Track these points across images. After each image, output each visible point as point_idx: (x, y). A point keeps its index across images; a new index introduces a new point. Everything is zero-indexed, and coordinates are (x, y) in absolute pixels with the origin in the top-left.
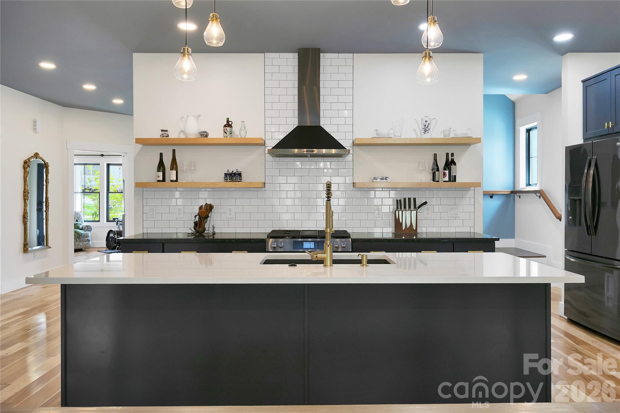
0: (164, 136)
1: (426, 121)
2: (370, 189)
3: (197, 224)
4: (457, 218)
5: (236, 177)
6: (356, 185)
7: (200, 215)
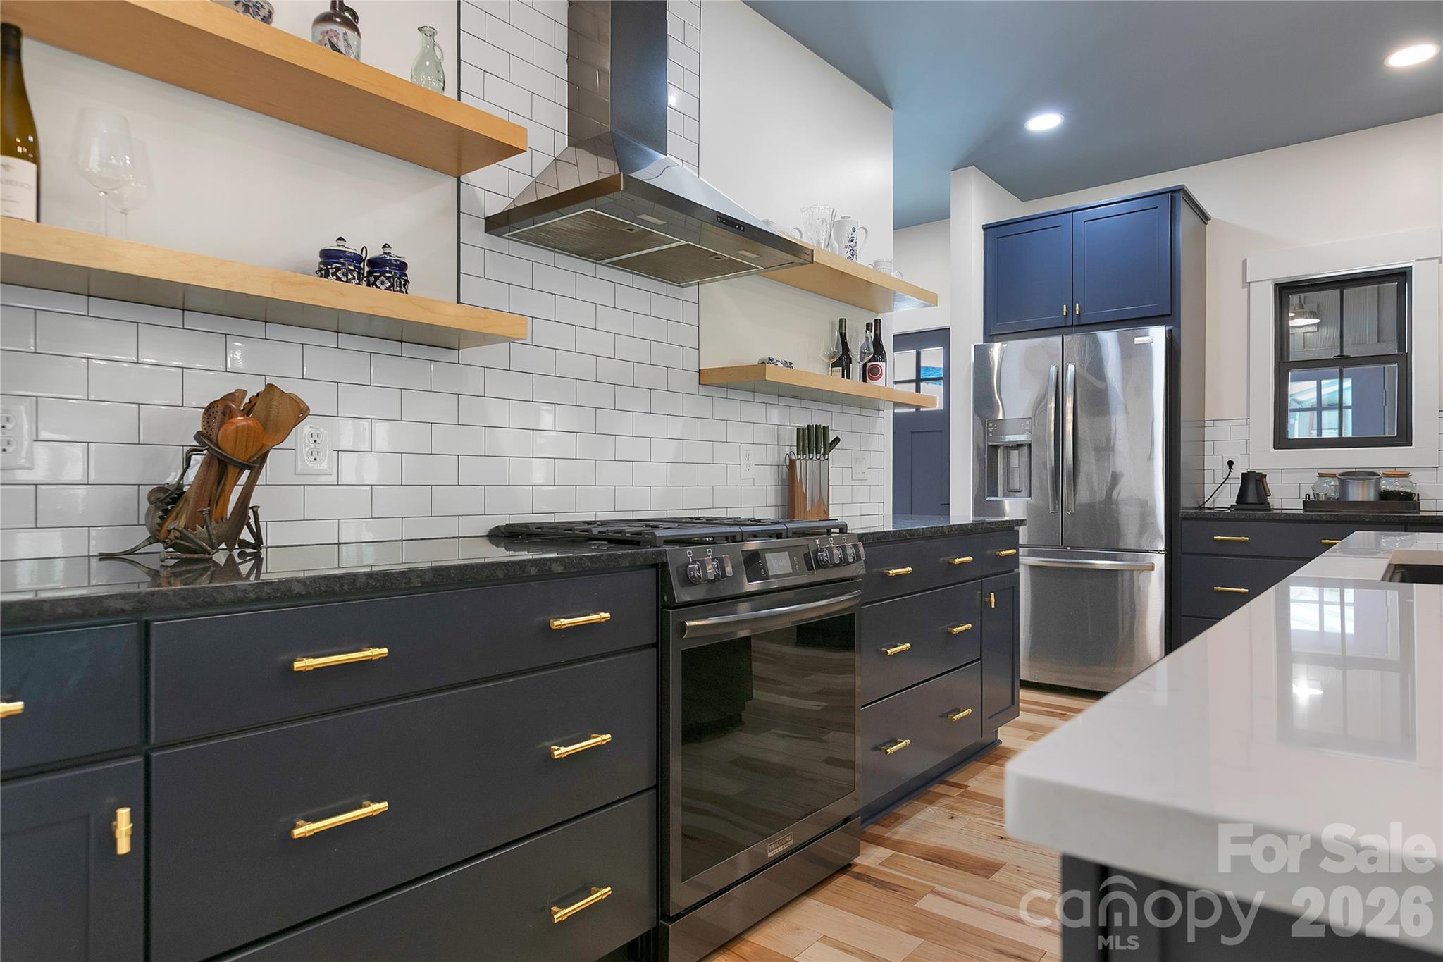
1: (854, 230)
2: (732, 394)
3: (175, 500)
4: (862, 483)
5: (383, 274)
6: (706, 378)
7: (228, 449)
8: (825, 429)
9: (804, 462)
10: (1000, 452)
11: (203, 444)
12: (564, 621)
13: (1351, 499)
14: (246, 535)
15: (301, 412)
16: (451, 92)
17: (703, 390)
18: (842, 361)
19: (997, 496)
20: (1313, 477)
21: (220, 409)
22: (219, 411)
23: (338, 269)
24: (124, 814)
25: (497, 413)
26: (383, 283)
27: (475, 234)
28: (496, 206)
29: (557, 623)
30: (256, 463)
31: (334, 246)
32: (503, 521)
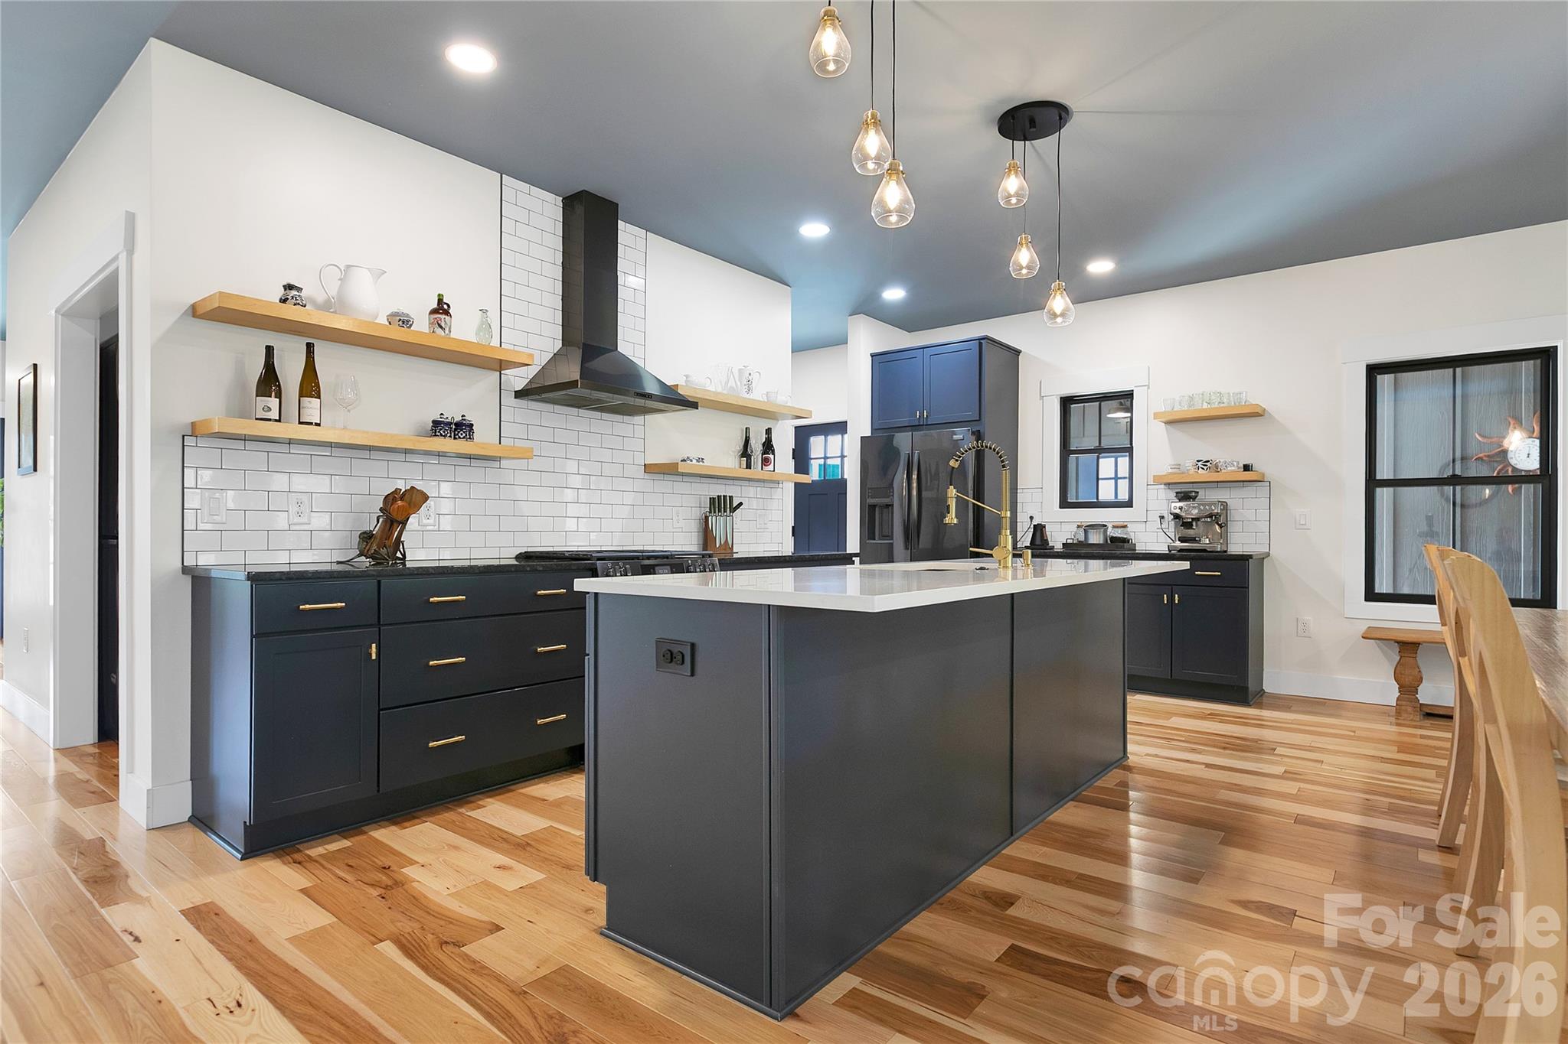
0: (299, 304)
1: (750, 374)
2: (667, 477)
3: (370, 538)
4: (766, 530)
5: (462, 430)
6: (648, 469)
7: (394, 515)
8: (731, 498)
9: (714, 518)
10: (877, 509)
11: (384, 513)
12: (542, 592)
13: (1090, 542)
14: (399, 555)
15: (426, 498)
16: (495, 342)
17: (647, 476)
18: (746, 453)
19: (874, 539)
20: (1074, 528)
21: (391, 498)
22: (391, 499)
23: (441, 429)
24: (374, 645)
25: (520, 493)
26: (462, 434)
27: (509, 400)
28: (520, 385)
29: (539, 592)
30: (404, 523)
31: (437, 417)
32: (523, 550)
